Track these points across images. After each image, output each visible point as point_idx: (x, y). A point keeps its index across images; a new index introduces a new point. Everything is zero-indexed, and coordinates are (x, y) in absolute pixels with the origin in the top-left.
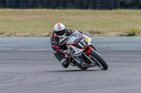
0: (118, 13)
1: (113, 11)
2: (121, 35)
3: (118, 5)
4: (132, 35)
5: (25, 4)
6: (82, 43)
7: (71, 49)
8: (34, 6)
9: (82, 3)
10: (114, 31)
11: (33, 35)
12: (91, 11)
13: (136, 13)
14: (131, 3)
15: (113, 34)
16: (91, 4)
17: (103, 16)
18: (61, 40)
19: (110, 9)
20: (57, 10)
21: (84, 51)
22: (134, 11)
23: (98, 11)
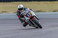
10: (12, 11)
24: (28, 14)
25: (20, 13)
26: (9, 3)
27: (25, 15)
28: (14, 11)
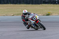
0: (42, 6)
1: (40, 5)
2: (44, 15)
3: (42, 2)
4: (48, 15)
5: (3, 2)
6: (34, 18)
7: (30, 21)
8: (7, 3)
9: (27, 2)
10: (41, 13)
11: (7, 15)
12: (31, 5)
13: (50, 6)
14: (48, 2)
15: (40, 14)
16: (31, 2)
17: (36, 7)
18: (26, 17)
19: (39, 4)
20: (17, 5)
21: (35, 22)
22: (49, 5)
23: (34, 5)
26: (38, 5)
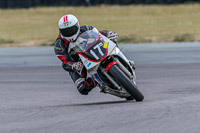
1: (31, 10)
24: (92, 48)
25: (65, 44)
27: (83, 54)
28: (39, 38)
